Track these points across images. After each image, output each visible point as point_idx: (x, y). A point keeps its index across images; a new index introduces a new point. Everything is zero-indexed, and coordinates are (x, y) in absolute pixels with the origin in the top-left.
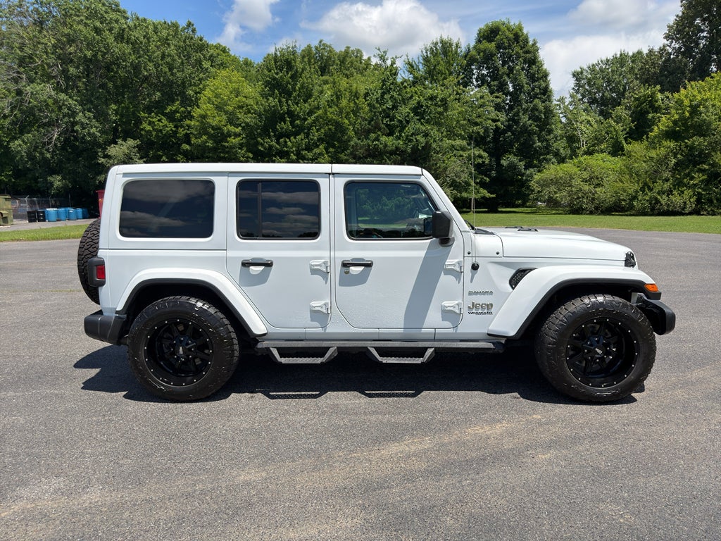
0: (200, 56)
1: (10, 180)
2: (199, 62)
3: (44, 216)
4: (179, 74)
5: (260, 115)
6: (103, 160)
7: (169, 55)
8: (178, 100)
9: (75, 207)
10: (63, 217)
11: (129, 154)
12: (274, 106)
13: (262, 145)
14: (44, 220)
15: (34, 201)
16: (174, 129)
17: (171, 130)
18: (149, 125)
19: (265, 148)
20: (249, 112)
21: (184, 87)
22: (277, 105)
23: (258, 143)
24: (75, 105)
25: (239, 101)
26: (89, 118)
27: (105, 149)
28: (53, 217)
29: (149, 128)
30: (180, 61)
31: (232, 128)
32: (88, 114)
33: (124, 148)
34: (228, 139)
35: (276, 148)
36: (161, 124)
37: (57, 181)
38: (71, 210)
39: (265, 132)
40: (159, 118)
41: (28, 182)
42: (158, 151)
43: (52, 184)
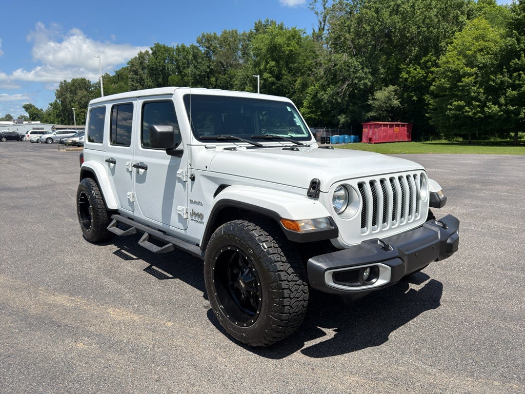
0: (457, 13)
1: (319, 118)
2: (456, 17)
3: (329, 140)
4: (435, 31)
5: (496, 55)
6: (371, 102)
7: (429, 18)
8: (431, 51)
9: (349, 134)
10: (341, 141)
11: (390, 96)
12: (511, 45)
13: (493, 81)
14: (329, 143)
15: (329, 131)
16: (425, 75)
17: (423, 75)
18: (406, 74)
19: (497, 84)
20: (488, 53)
21: (438, 40)
22: (514, 44)
23: (490, 79)
24: (358, 65)
25: (480, 45)
26: (366, 72)
27: (373, 95)
28: (334, 141)
29: (406, 76)
30: (436, 20)
31: (468, 70)
32: (366, 70)
33: (386, 93)
34: (463, 79)
35: (508, 82)
36: (415, 72)
37: (342, 119)
38: (346, 137)
39: (499, 69)
40: (414, 67)
41: (329, 119)
42: (411, 93)
43: (339, 120)
